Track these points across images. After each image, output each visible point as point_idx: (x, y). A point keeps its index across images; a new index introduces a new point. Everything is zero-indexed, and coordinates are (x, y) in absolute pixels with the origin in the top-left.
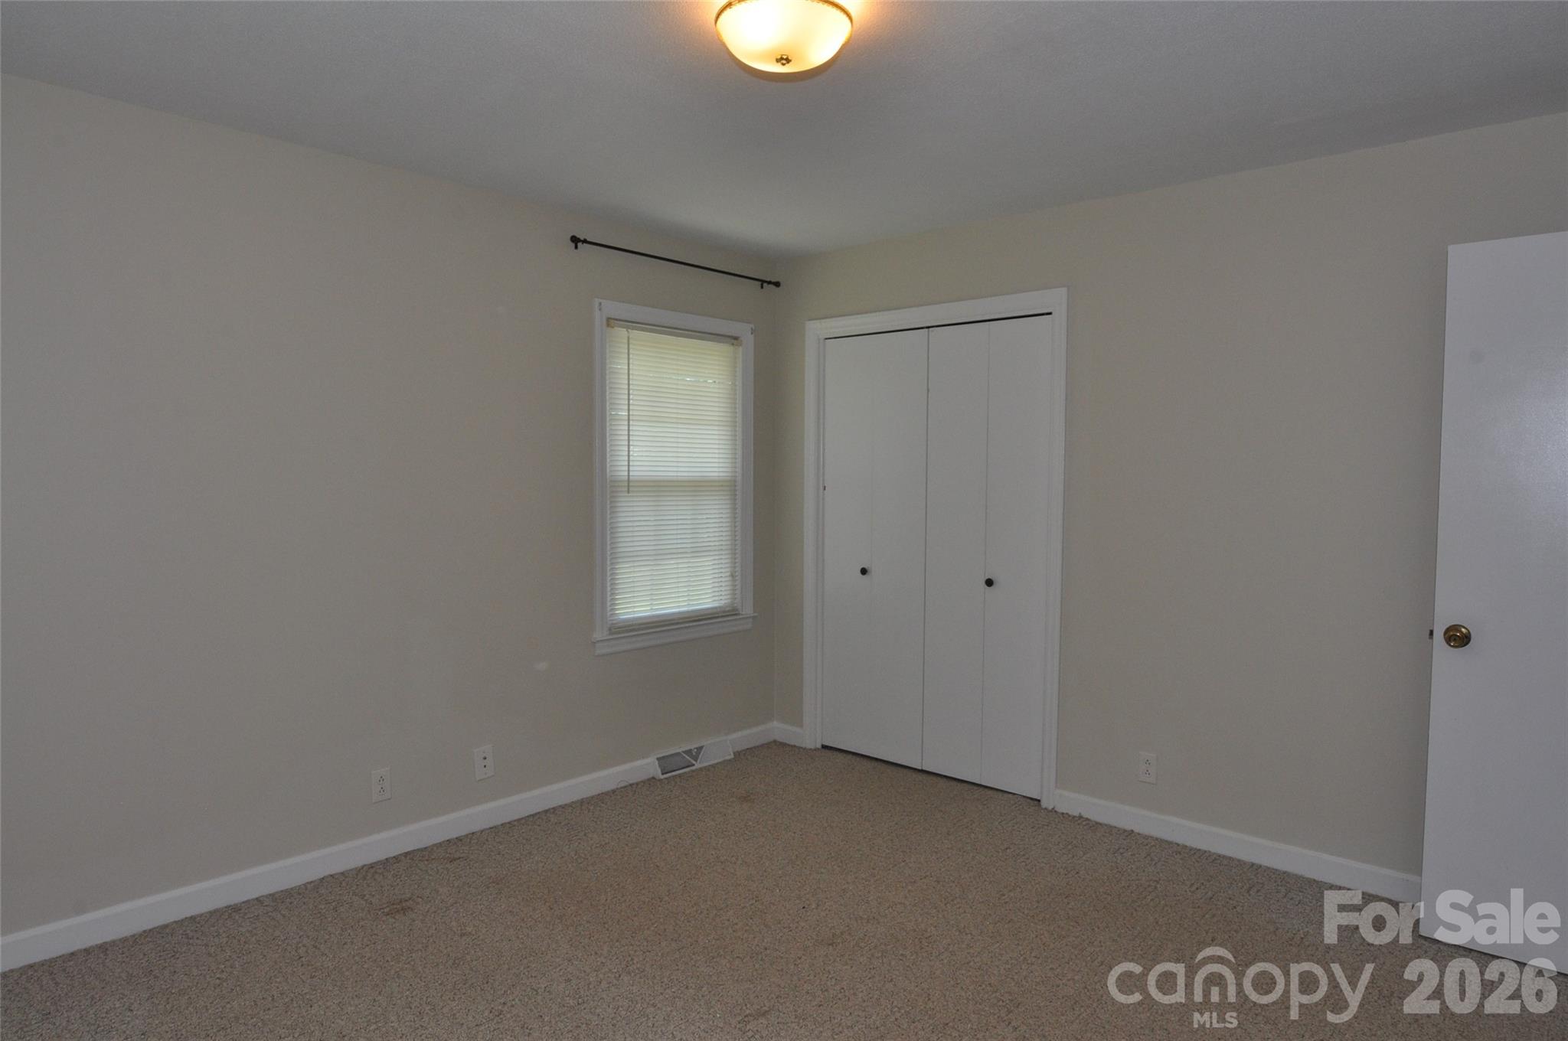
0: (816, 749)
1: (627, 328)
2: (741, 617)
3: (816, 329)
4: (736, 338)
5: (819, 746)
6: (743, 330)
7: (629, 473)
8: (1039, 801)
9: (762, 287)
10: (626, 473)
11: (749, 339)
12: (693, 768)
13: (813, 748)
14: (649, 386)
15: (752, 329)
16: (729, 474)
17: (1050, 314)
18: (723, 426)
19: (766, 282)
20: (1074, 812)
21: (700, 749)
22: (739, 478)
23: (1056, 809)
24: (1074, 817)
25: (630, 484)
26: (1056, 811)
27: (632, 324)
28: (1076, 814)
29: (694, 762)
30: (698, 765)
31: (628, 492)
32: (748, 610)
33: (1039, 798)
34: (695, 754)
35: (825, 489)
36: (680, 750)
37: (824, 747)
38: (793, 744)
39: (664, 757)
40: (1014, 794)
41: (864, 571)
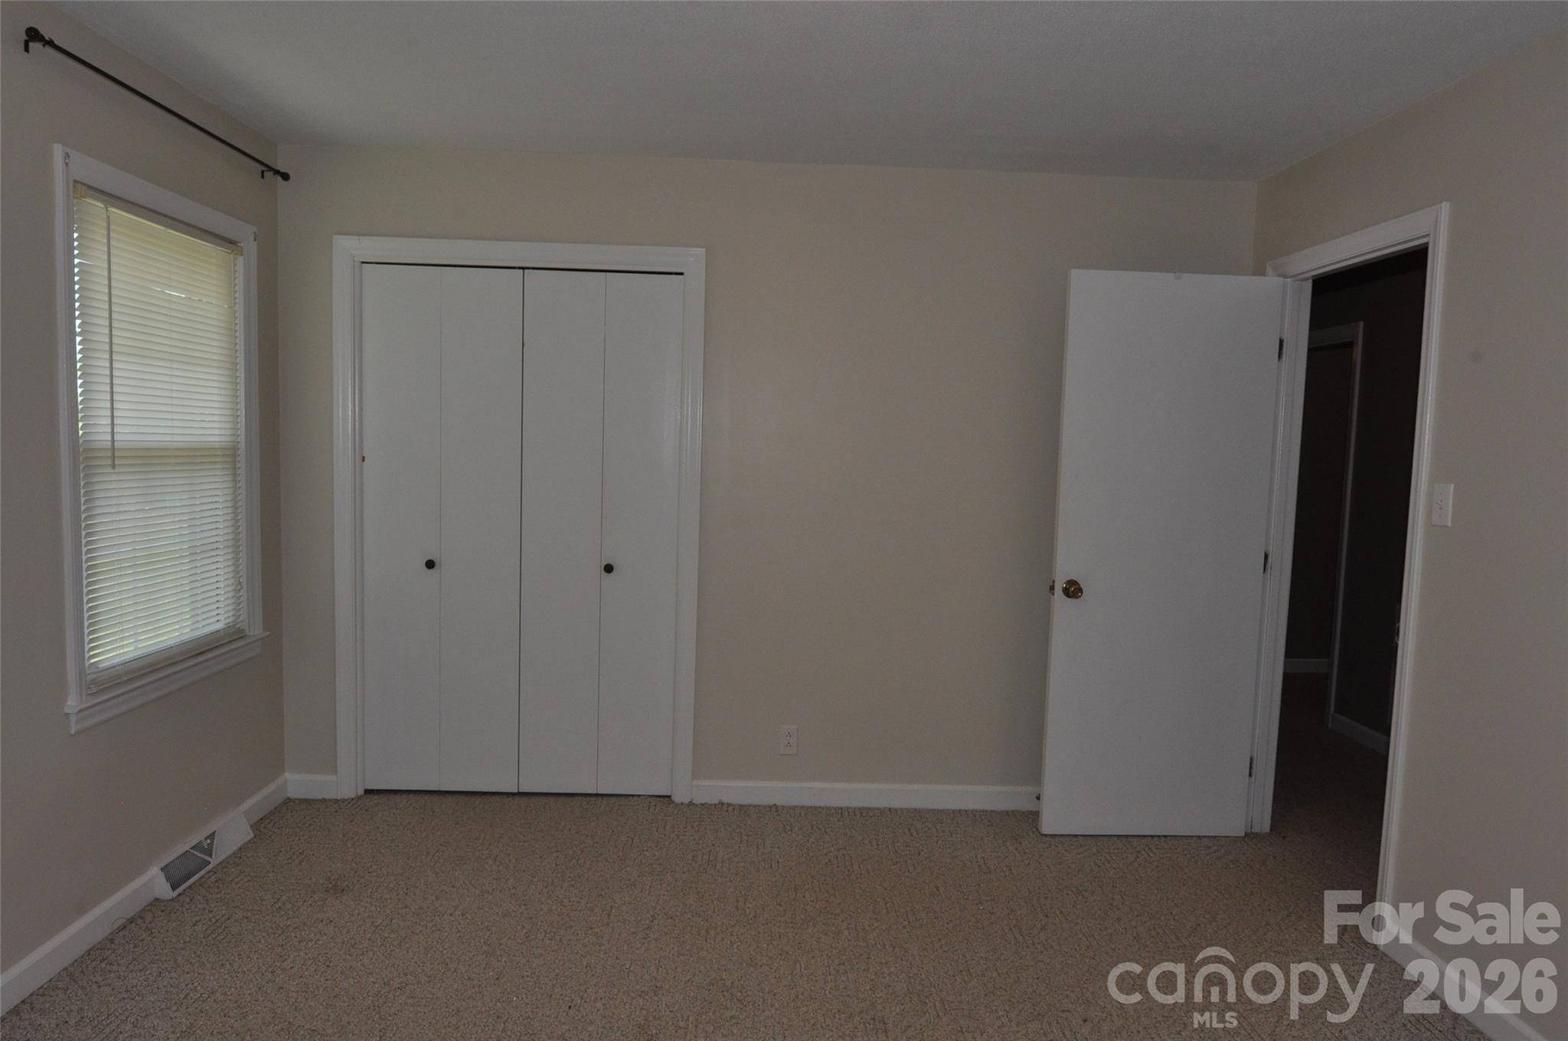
0: (359, 798)
1: (107, 204)
2: (248, 640)
3: (347, 248)
4: (232, 242)
5: (361, 792)
6: (245, 232)
7: (113, 437)
8: (669, 797)
9: (263, 177)
10: (109, 438)
11: (251, 247)
12: (210, 867)
13: (353, 796)
14: (132, 299)
15: (255, 233)
16: (228, 439)
17: (682, 274)
18: (217, 367)
19: (271, 169)
20: (713, 800)
21: (212, 836)
22: (242, 445)
23: (694, 802)
24: (715, 805)
25: (114, 454)
26: (693, 804)
27: (112, 198)
28: (715, 801)
29: (209, 859)
30: (214, 862)
31: (114, 466)
32: (256, 631)
33: (668, 794)
34: (206, 848)
35: (363, 461)
36: (187, 847)
37: (368, 792)
38: (320, 798)
39: (166, 866)
40: (639, 796)
41: (430, 564)
